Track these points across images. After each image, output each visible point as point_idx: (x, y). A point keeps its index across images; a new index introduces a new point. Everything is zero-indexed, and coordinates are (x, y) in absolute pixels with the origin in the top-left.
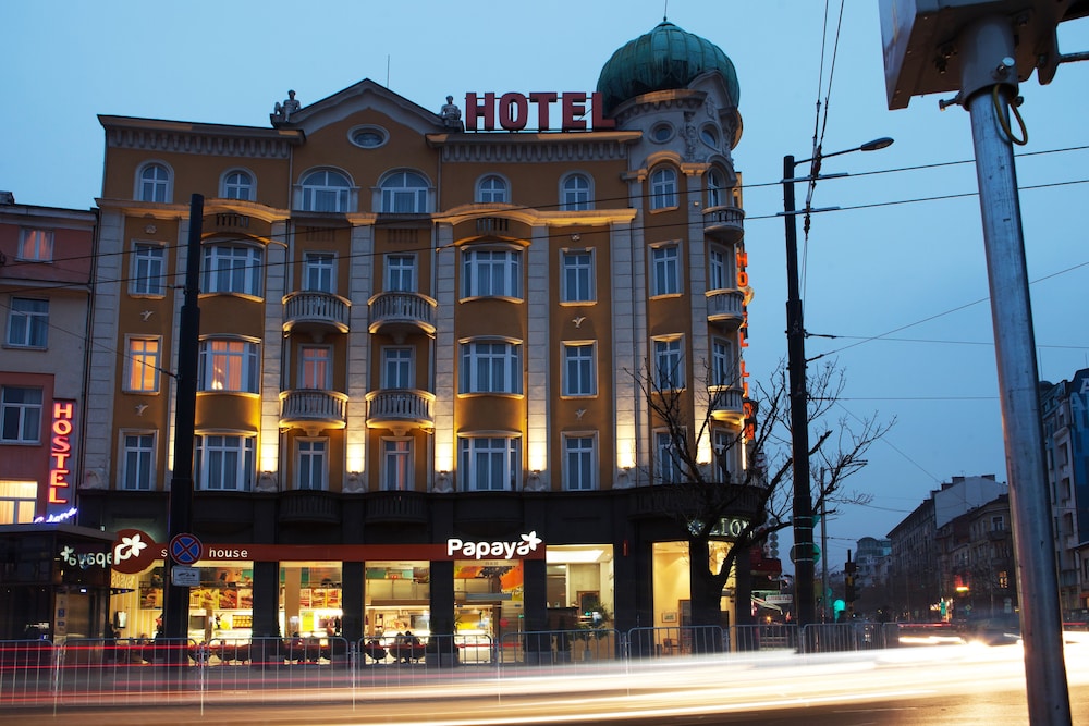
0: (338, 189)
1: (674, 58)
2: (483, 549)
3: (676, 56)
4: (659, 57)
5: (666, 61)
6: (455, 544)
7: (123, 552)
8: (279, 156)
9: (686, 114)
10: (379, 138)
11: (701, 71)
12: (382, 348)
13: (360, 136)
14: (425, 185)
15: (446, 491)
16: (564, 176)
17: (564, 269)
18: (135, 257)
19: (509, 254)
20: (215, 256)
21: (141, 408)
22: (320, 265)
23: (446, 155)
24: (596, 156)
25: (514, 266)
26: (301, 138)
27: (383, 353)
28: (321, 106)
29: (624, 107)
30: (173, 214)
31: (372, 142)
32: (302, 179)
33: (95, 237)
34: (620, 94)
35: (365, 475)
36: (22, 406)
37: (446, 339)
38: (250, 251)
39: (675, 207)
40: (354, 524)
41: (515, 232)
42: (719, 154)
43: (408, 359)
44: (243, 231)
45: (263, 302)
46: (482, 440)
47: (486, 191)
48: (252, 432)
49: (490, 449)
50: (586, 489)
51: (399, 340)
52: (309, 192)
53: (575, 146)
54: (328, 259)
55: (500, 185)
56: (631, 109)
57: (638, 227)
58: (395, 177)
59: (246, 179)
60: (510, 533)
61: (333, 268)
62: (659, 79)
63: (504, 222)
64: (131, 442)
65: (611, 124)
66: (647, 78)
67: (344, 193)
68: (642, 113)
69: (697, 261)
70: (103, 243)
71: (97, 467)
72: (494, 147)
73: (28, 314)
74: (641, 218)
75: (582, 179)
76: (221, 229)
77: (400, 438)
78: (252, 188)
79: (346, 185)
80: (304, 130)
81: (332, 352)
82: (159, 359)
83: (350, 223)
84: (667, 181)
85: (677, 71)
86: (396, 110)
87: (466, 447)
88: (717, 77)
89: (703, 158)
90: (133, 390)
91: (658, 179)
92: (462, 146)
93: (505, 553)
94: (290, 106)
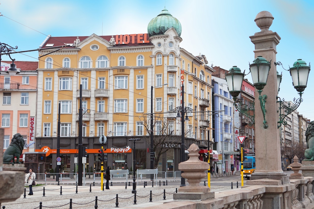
0: (88, 61)
1: (162, 26)
2: (118, 150)
4: (158, 26)
5: (159, 27)
6: (112, 149)
8: (75, 54)
9: (164, 40)
10: (97, 48)
11: (168, 29)
12: (98, 101)
13: (93, 47)
14: (107, 59)
15: (110, 136)
16: (138, 56)
17: (137, 80)
18: (46, 81)
19: (125, 77)
20: (62, 81)
21: (47, 117)
22: (84, 81)
23: (112, 52)
24: (145, 51)
25: (126, 80)
26: (80, 50)
27: (98, 102)
28: (84, 41)
29: (151, 38)
30: (53, 71)
31: (96, 48)
32: (80, 59)
33: (37, 78)
34: (151, 33)
35: (94, 132)
36: (24, 118)
37: (111, 99)
38: (70, 79)
39: (161, 64)
40: (91, 144)
41: (126, 72)
42: (173, 49)
43: (103, 103)
44: (68, 74)
45: (72, 91)
46: (118, 124)
47: (121, 60)
48: (70, 123)
49: (120, 126)
50: (141, 135)
51: (101, 99)
52: (82, 62)
53: (140, 48)
54: (86, 79)
55: (123, 59)
56: (153, 38)
57: (154, 70)
58: (101, 57)
59: (68, 60)
60: (124, 146)
61: (87, 81)
62: (158, 31)
63: (123, 70)
64: (46, 125)
65: (148, 42)
66: (156, 32)
67: (89, 62)
68: (155, 39)
69: (165, 79)
70: (39, 79)
71: (39, 132)
72: (122, 49)
73: (25, 97)
74: (154, 67)
75: (142, 57)
76: (63, 74)
77: (101, 123)
78: (70, 62)
79: (90, 60)
80: (80, 47)
81: (87, 102)
82: (51, 106)
83: (91, 70)
84: (160, 57)
85: (162, 29)
86: (100, 41)
87: (115, 125)
88: (172, 29)
89: (168, 52)
90: (46, 113)
91: (158, 57)
92: (115, 50)
93: (123, 151)
94: (77, 41)
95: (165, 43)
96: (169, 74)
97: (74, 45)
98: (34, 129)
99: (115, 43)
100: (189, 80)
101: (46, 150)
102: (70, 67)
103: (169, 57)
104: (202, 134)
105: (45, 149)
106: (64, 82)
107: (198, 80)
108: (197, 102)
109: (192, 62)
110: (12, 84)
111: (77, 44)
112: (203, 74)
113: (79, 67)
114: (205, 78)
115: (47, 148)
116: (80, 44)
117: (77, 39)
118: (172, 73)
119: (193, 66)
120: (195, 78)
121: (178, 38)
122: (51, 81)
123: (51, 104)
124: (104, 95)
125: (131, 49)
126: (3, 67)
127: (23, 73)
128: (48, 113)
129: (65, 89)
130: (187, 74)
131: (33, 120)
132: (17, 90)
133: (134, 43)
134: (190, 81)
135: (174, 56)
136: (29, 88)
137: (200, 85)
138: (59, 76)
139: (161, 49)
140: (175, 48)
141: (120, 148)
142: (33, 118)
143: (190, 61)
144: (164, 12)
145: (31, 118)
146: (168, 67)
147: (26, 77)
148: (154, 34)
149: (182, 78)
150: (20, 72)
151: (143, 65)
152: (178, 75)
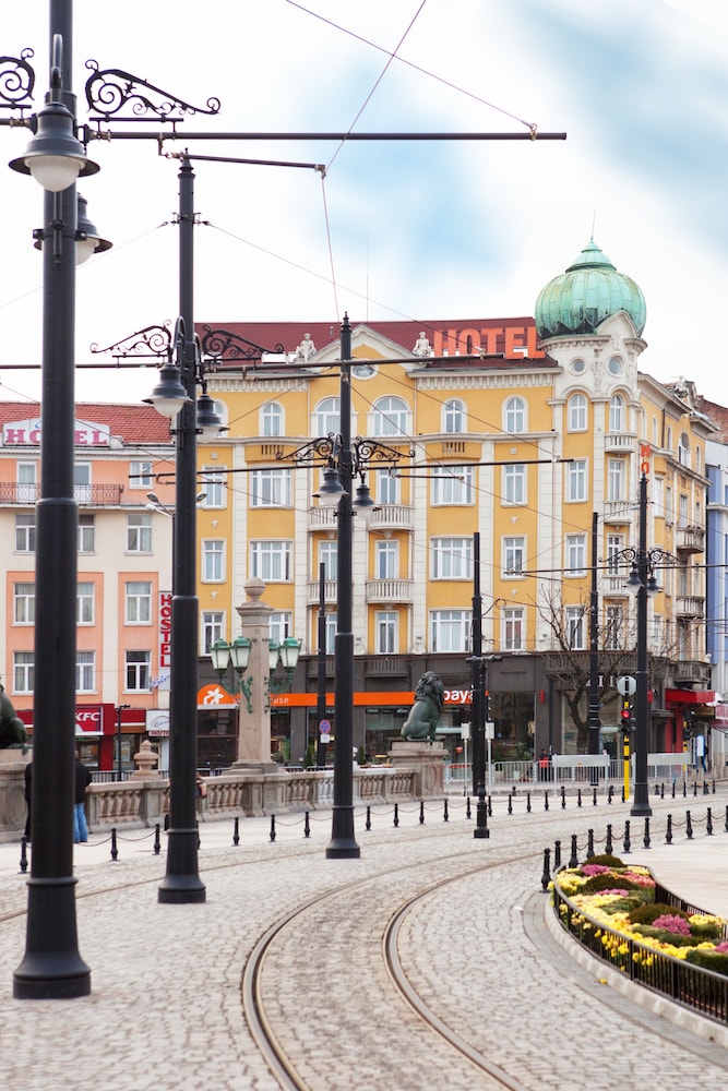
1: (588, 306)
2: (446, 695)
3: (591, 305)
4: (576, 306)
5: (581, 310)
7: (209, 701)
8: (300, 390)
9: (596, 351)
10: (372, 369)
11: (609, 315)
12: (376, 541)
14: (405, 408)
15: (420, 653)
16: (506, 400)
17: (504, 476)
19: (465, 468)
20: (260, 478)
21: (214, 593)
23: (421, 385)
24: (530, 383)
25: (469, 478)
27: (377, 546)
28: (330, 348)
29: (549, 341)
30: (230, 444)
31: (366, 371)
32: (316, 407)
34: (549, 328)
35: (365, 641)
36: (139, 597)
37: (421, 536)
38: (284, 471)
39: (585, 429)
40: (359, 679)
41: (470, 452)
42: (621, 380)
43: (394, 550)
45: (293, 510)
46: (445, 613)
47: (450, 412)
48: (289, 610)
49: (451, 620)
50: (517, 650)
51: (389, 535)
52: (322, 416)
53: (515, 376)
55: (459, 407)
56: (556, 344)
57: (559, 444)
58: (383, 402)
59: (277, 408)
60: (463, 683)
62: (577, 323)
63: (461, 446)
64: (209, 619)
65: (541, 355)
66: (568, 323)
68: (564, 348)
69: (599, 474)
72: (455, 378)
73: (138, 527)
74: (560, 437)
75: (519, 402)
76: (265, 457)
77: (388, 611)
78: (282, 415)
82: (224, 558)
84: (580, 406)
85: (589, 316)
86: (383, 349)
87: (434, 618)
88: (621, 315)
89: (606, 390)
90: (209, 581)
91: (574, 404)
92: (432, 378)
93: (460, 698)
94: (307, 346)
95: (599, 359)
96: (609, 458)
97: (297, 362)
100: (657, 472)
101: (213, 698)
102: (282, 433)
103: (612, 406)
105: (210, 692)
106: (266, 483)
107: (675, 467)
108: (673, 538)
109: (664, 411)
110: (97, 487)
111: (306, 357)
112: (686, 445)
113: (314, 434)
114: (689, 457)
115: (217, 690)
117: (303, 342)
118: (619, 456)
119: (664, 423)
120: (672, 464)
121: (638, 345)
125: (484, 377)
127: (134, 453)
128: (215, 580)
129: (271, 505)
130: (653, 452)
131: (170, 601)
132: (119, 507)
134: (660, 475)
135: (624, 403)
137: (678, 483)
138: (249, 461)
139: (586, 380)
140: (628, 376)
141: (450, 691)
142: (170, 596)
143: (653, 410)
144: (591, 258)
145: (163, 596)
146: (609, 440)
147: (141, 464)
148: (563, 330)
149: (644, 469)
150: (121, 446)
151: (525, 430)
152: (635, 461)
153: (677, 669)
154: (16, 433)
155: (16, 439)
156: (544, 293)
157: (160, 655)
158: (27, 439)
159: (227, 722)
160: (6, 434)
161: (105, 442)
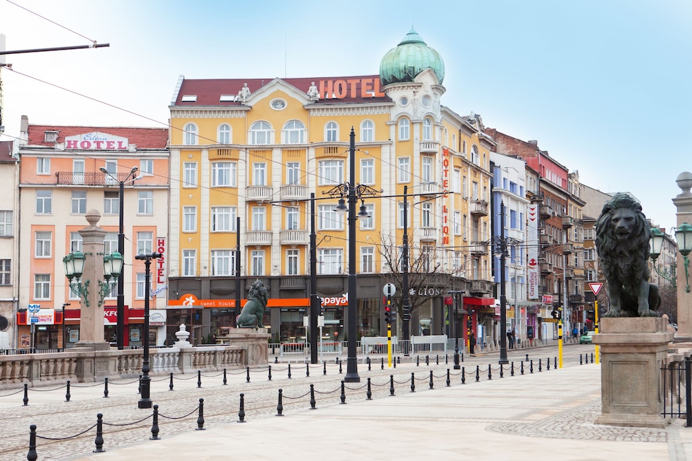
0: (266, 130)
2: (327, 300)
3: (410, 65)
4: (402, 66)
5: (405, 68)
7: (186, 304)
8: (241, 117)
9: (414, 92)
10: (283, 104)
11: (421, 71)
12: (286, 207)
13: (275, 104)
14: (303, 127)
16: (362, 122)
17: (362, 167)
18: (185, 169)
19: (338, 163)
20: (217, 168)
21: (190, 239)
22: (260, 168)
23: (312, 113)
24: (377, 111)
25: (340, 168)
26: (249, 109)
27: (286, 210)
28: (258, 92)
29: (387, 87)
30: (199, 150)
31: (280, 106)
32: (251, 127)
33: (169, 162)
34: (387, 79)
35: (279, 268)
36: (145, 241)
38: (231, 165)
39: (408, 139)
40: (275, 290)
41: (340, 153)
42: (430, 110)
43: (296, 212)
44: (229, 157)
45: (237, 188)
46: (327, 250)
47: (329, 129)
48: (234, 249)
49: (330, 254)
50: (370, 273)
51: (293, 203)
52: (254, 133)
53: (367, 108)
54: (263, 165)
55: (335, 126)
56: (390, 88)
57: (393, 148)
58: (290, 124)
59: (228, 128)
60: (338, 293)
61: (265, 169)
62: (402, 76)
63: (336, 149)
64: (186, 254)
65: (382, 95)
66: (397, 76)
67: (269, 132)
68: (396, 90)
69: (417, 166)
70: (172, 165)
71: (174, 267)
72: (332, 109)
73: (145, 199)
74: (394, 144)
75: (370, 123)
76: (219, 157)
77: (293, 249)
78: (231, 132)
79: (269, 128)
80: (250, 104)
81: (265, 210)
82: (196, 217)
83: (272, 148)
84: (407, 126)
85: (410, 72)
86: (290, 91)
87: (321, 254)
88: (429, 71)
89: (421, 115)
90: (187, 231)
91: (402, 124)
92: (318, 109)
93: (336, 302)
94: (245, 91)
95: (416, 97)
96: (423, 157)
97: (240, 100)
98: (165, 260)
99: (319, 96)
100: (455, 166)
101: (188, 301)
102: (231, 142)
103: (424, 125)
104: (475, 267)
105: (187, 299)
106: (221, 171)
107: (469, 165)
108: (468, 207)
109: (460, 130)
110: (119, 175)
111: (244, 97)
112: (476, 152)
113: (250, 143)
114: (479, 159)
115: (191, 298)
116: (250, 98)
117: (243, 88)
118: (428, 155)
119: (460, 138)
120: (466, 162)
121: (439, 89)
122: (196, 169)
123: (196, 213)
124: (298, 196)
125: (349, 108)
126: (103, 142)
127: (142, 154)
128: (190, 231)
129: (224, 185)
130: (452, 154)
131: (163, 243)
132: (133, 187)
133: (355, 97)
134: (457, 168)
135: (432, 124)
136: (153, 183)
137: (471, 174)
138: (210, 160)
139: (409, 110)
140: (434, 108)
141: (330, 298)
142: (163, 240)
143: (453, 130)
144: (411, 38)
145: (159, 240)
146: (422, 145)
147: (147, 162)
148: (395, 80)
149: (446, 163)
150: (135, 150)
151: (373, 140)
152: (439, 158)
153: (471, 285)
154: (72, 142)
155: (72, 146)
156: (384, 59)
157: (157, 276)
158: (79, 146)
159: (186, 316)
160: (67, 143)
161: (125, 148)
